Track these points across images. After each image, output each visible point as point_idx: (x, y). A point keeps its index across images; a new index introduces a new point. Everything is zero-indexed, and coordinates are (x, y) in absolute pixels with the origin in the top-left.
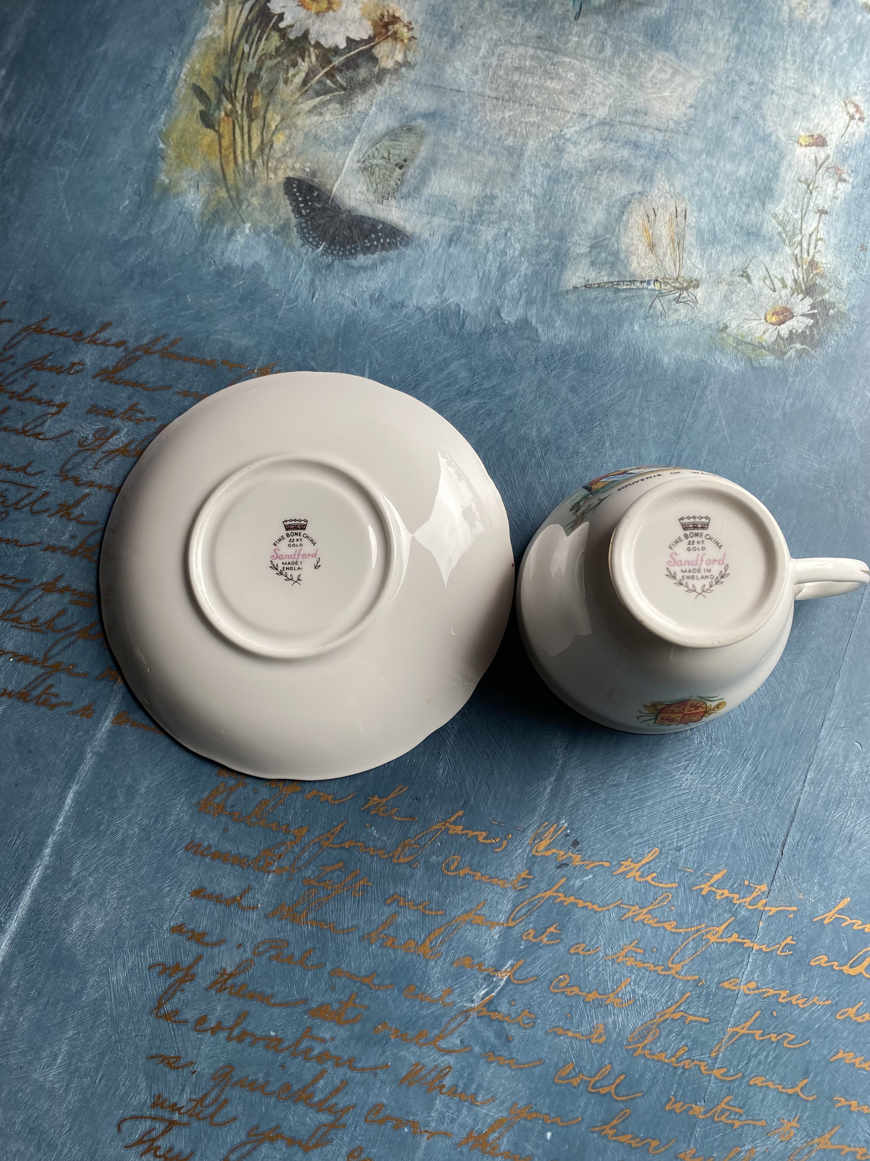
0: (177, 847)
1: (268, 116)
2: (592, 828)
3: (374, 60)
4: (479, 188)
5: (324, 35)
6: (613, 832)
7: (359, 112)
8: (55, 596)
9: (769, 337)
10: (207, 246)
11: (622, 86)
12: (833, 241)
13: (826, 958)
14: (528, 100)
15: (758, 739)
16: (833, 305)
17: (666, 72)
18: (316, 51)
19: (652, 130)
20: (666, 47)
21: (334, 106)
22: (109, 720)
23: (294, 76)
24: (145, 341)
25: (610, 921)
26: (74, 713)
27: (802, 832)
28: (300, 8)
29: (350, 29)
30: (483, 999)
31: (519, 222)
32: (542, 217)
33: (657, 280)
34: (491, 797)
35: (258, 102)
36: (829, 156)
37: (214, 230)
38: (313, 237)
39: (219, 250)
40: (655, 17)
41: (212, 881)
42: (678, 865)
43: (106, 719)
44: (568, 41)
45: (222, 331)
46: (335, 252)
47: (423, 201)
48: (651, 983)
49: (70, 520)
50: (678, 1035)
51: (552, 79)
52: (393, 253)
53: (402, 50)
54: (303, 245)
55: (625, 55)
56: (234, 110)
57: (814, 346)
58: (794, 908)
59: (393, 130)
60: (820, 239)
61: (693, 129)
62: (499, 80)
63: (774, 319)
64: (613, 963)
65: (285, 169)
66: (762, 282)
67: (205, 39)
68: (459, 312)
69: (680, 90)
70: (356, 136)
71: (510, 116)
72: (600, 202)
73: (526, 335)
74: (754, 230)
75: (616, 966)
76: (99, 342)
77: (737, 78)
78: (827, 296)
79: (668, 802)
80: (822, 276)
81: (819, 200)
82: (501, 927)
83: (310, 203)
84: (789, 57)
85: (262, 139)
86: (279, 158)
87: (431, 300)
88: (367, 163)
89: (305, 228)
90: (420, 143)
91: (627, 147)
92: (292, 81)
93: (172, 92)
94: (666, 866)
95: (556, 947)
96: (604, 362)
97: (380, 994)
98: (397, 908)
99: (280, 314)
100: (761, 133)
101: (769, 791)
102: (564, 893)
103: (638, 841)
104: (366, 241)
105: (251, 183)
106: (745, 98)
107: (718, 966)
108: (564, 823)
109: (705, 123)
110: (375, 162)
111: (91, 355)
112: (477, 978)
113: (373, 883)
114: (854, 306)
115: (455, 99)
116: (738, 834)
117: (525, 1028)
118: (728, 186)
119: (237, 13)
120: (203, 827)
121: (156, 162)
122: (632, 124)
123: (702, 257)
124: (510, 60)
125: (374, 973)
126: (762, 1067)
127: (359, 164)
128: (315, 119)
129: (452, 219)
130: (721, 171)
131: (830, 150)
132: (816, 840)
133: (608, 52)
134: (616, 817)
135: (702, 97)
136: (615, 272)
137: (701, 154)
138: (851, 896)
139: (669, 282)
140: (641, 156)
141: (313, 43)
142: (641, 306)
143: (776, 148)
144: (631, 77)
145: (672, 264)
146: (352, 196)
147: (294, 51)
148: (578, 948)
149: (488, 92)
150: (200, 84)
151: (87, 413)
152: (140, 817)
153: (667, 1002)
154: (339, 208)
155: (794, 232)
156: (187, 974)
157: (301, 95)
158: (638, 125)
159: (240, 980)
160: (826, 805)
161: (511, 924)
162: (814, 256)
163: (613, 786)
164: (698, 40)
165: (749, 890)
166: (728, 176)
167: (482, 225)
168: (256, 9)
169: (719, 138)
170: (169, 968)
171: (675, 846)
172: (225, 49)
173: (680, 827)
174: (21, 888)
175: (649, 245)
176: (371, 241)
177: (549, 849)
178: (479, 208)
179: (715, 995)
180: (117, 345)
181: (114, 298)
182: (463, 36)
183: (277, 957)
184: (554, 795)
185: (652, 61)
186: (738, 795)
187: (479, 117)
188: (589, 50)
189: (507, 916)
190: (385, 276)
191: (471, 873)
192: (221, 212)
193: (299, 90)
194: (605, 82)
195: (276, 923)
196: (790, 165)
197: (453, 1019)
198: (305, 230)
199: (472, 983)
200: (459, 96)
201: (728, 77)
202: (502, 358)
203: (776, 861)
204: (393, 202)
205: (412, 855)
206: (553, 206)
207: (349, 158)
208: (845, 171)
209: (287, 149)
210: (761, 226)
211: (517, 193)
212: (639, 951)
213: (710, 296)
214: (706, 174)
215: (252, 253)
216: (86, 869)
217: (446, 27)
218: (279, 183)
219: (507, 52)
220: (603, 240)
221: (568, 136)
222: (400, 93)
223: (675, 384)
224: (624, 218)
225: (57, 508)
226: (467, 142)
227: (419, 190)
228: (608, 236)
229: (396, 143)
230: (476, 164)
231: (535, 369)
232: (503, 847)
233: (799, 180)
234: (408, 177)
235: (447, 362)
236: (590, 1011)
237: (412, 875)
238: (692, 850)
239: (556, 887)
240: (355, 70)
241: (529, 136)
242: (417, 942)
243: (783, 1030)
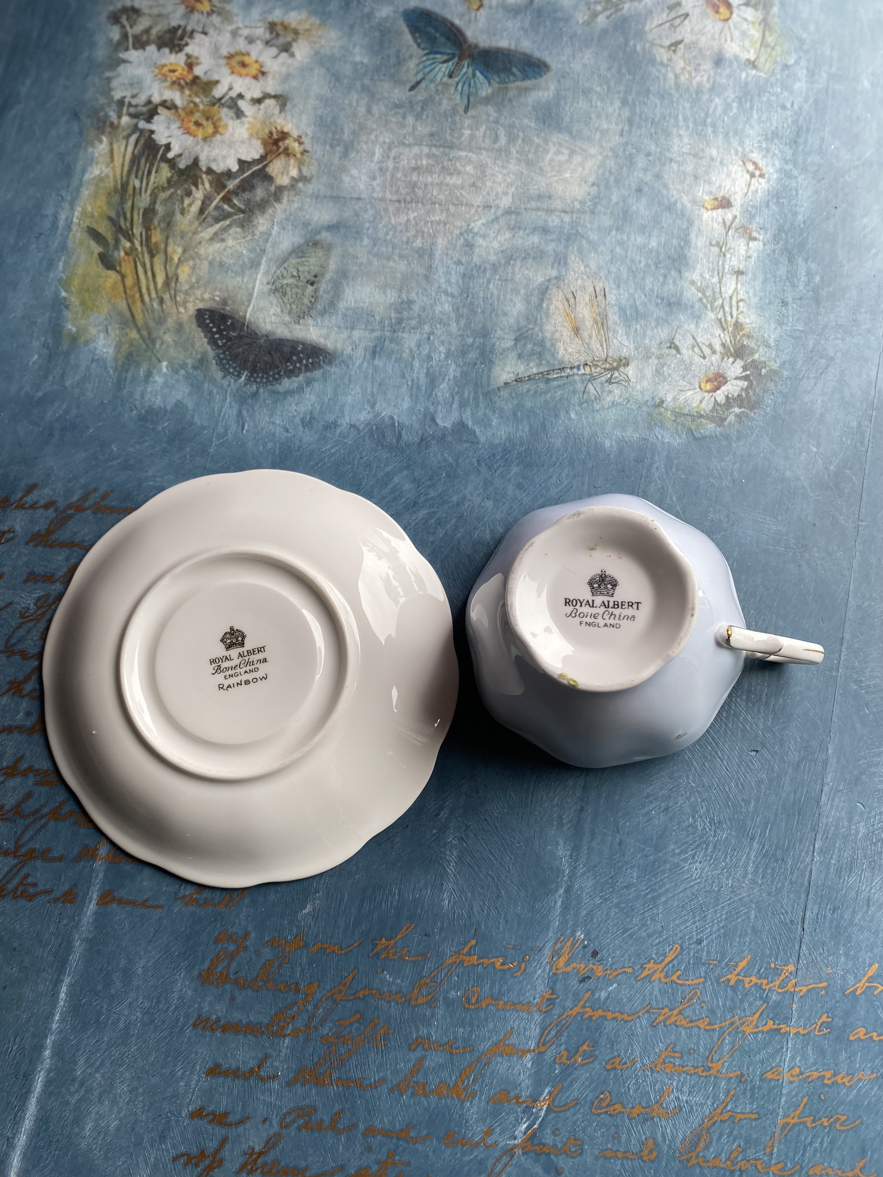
0: (184, 1025)
1: (170, 249)
2: (609, 935)
3: (269, 178)
4: (395, 294)
5: (215, 160)
6: (631, 936)
7: (262, 233)
8: (18, 780)
9: (707, 406)
10: (125, 391)
11: (522, 173)
12: (755, 300)
13: (863, 1031)
14: (431, 199)
15: (761, 816)
16: (764, 364)
17: (563, 153)
18: (209, 177)
19: (558, 213)
20: (559, 129)
21: (236, 230)
22: (94, 902)
23: (190, 205)
24: (75, 498)
25: (642, 1028)
26: (56, 900)
27: (820, 904)
28: (186, 136)
29: (240, 151)
30: (525, 1133)
31: (440, 324)
32: (462, 315)
33: (586, 364)
34: (502, 921)
35: (157, 237)
36: (736, 217)
37: (130, 375)
38: (234, 368)
39: (138, 393)
40: (544, 100)
41: (226, 1055)
42: (701, 960)
43: (90, 902)
44: (461, 135)
45: (154, 477)
46: (258, 380)
47: (340, 316)
48: (694, 1086)
49: (22, 697)
50: (729, 1137)
51: (451, 174)
52: (318, 373)
53: (296, 165)
54: (224, 377)
55: (520, 142)
56: (133, 248)
57: (752, 408)
58: (825, 984)
59: (299, 247)
60: (741, 300)
61: (599, 207)
62: (399, 183)
63: (709, 387)
64: (652, 1072)
65: (194, 302)
66: (691, 352)
67: (94, 179)
68: (393, 424)
69: (580, 169)
70: (262, 258)
71: (414, 218)
72: (518, 292)
73: (464, 438)
74: (674, 300)
75: (655, 1075)
76: (27, 506)
77: (634, 151)
78: (756, 356)
79: (681, 895)
80: (749, 336)
81: (733, 262)
82: (533, 1054)
83: (225, 333)
84: (681, 123)
85: (167, 274)
86: (187, 291)
87: (364, 416)
88: (277, 284)
89: (223, 359)
90: (328, 256)
91: (536, 233)
92: (189, 211)
93: (66, 238)
94: (689, 962)
95: (591, 1065)
96: (546, 454)
97: (419, 1146)
98: (423, 1053)
99: (211, 450)
100: (666, 202)
101: (780, 867)
102: (591, 1007)
103: (657, 941)
104: (289, 364)
105: (161, 321)
106: (645, 170)
107: (758, 1057)
108: (580, 935)
109: (610, 200)
110: (285, 282)
111: (21, 520)
112: (516, 1112)
113: (394, 1030)
114: (784, 362)
115: (357, 207)
116: (756, 916)
117: (573, 1157)
118: (642, 259)
119: (123, 149)
120: (208, 999)
121: (61, 311)
122: (538, 209)
123: (628, 334)
124: (406, 161)
125: (410, 1126)
126: (819, 1155)
127: (269, 287)
128: (217, 246)
129: (373, 331)
130: (633, 245)
131: (736, 210)
132: (835, 909)
133: (503, 140)
134: (631, 920)
135: (603, 174)
136: (544, 362)
137: (610, 230)
138: (879, 962)
139: (599, 364)
140: (551, 241)
141: (204, 169)
142: (574, 392)
143: (683, 215)
144: (529, 164)
145: (598, 346)
146: (267, 320)
147: (186, 180)
148: (613, 1063)
149: (389, 196)
150: (95, 226)
151: (25, 582)
152: (141, 1000)
153: (713, 1104)
154: (256, 334)
155: (714, 296)
156: (214, 1159)
157: (200, 224)
158: (543, 210)
159: (269, 1158)
160: (839, 872)
161: (542, 1049)
162: (737, 318)
163: (623, 888)
164: (590, 118)
165: (777, 972)
166: (640, 249)
167: (403, 332)
168: (142, 142)
169: (625, 213)
170: (195, 1157)
171: (695, 939)
172: (115, 187)
173: (697, 918)
174: (24, 1097)
175: (573, 330)
176: (294, 363)
177: (569, 965)
178: (398, 315)
179: (760, 1088)
180: (46, 507)
181: (36, 458)
182: (356, 143)
183: (306, 1125)
184: (566, 907)
185: (547, 145)
186: (750, 876)
187: (383, 222)
188: (484, 142)
189: (537, 1041)
190: (313, 398)
191: (494, 1002)
192: (135, 354)
193: (198, 219)
194: (505, 171)
195: (299, 1089)
196: (699, 230)
197: (498, 1160)
198: (224, 361)
199: (512, 1118)
200: (360, 204)
201: (624, 151)
202: (444, 464)
203: (798, 939)
204: (310, 321)
205: (429, 994)
206: (472, 303)
207: (258, 282)
208: (754, 229)
209: (194, 280)
210: (681, 294)
211: (433, 294)
212: (677, 1055)
213: (641, 372)
214: (618, 250)
215: (173, 392)
216: (91, 1065)
217: (337, 136)
218: (190, 317)
219: (401, 154)
220: (527, 331)
221: (476, 230)
222: (301, 209)
223: (620, 467)
224: (544, 305)
225: (7, 686)
226: (376, 250)
227: (334, 304)
228: (531, 326)
229: (303, 259)
230: (388, 270)
231: (479, 472)
232: (522, 970)
233: (711, 244)
234: (321, 293)
235: (389, 477)
236: (637, 1127)
237: (433, 1015)
238: (712, 941)
239: (582, 1003)
240: (251, 191)
241: (437, 235)
242: (449, 1085)
243: (833, 1113)
